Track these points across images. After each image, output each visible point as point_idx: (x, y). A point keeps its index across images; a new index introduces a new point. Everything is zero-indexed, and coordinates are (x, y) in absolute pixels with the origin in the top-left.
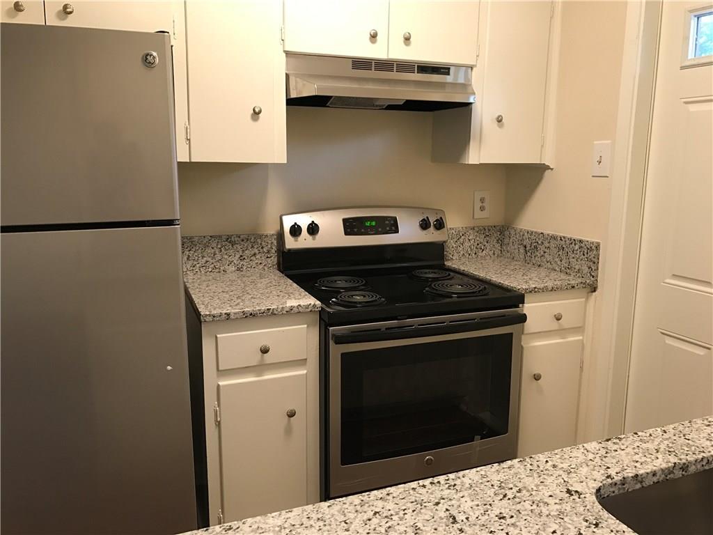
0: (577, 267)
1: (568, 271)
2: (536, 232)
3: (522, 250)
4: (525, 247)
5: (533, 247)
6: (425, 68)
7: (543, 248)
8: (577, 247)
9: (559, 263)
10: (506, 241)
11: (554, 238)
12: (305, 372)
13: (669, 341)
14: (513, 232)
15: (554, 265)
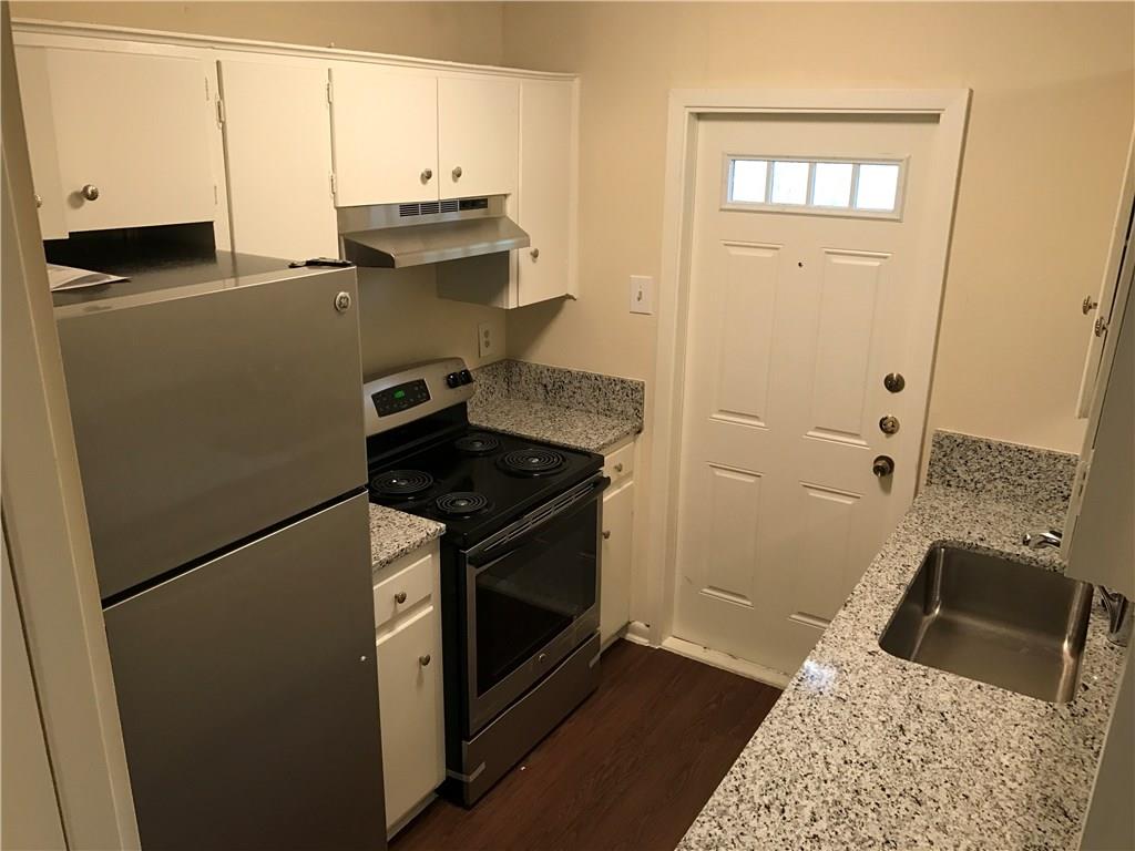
0: (619, 409)
1: (608, 413)
2: (560, 370)
3: (540, 390)
4: (545, 386)
5: (556, 386)
6: (467, 204)
7: (571, 388)
8: (618, 388)
9: (595, 404)
10: (515, 379)
11: (586, 377)
12: (431, 608)
13: (718, 473)
14: (525, 370)
15: (589, 407)
